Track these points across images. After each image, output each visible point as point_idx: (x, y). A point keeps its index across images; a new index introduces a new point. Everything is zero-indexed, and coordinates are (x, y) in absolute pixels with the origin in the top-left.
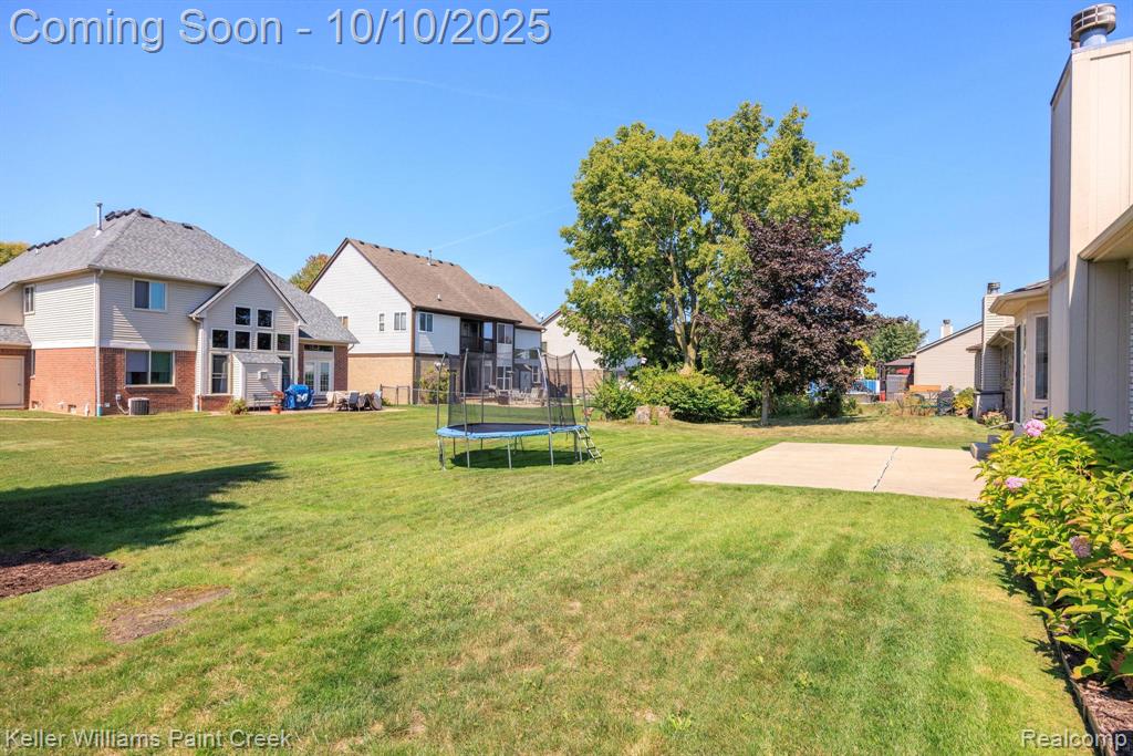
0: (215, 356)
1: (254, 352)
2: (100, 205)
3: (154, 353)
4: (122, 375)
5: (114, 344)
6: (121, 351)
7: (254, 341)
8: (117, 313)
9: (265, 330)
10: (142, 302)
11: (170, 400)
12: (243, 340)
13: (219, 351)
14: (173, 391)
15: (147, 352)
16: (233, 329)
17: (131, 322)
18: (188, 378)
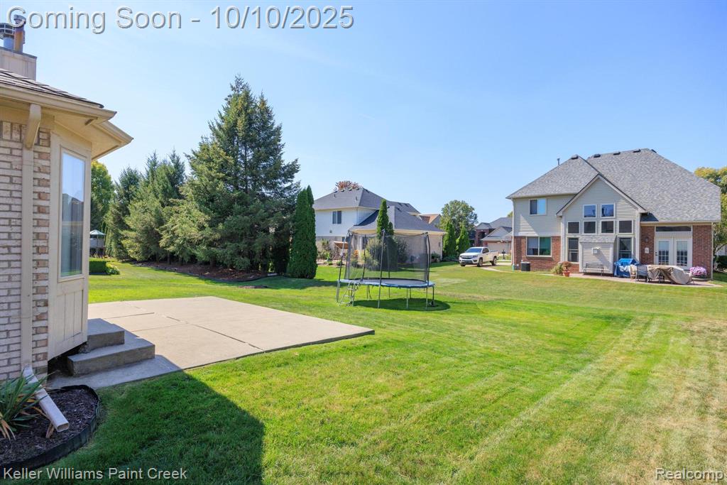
0: (570, 239)
1: (599, 235)
2: (558, 160)
3: (541, 238)
4: (525, 250)
5: (521, 234)
6: (524, 237)
7: (599, 227)
8: (522, 218)
9: (608, 219)
10: (533, 211)
11: (548, 265)
12: (590, 228)
13: (572, 236)
14: (550, 260)
15: (537, 237)
16: (582, 221)
17: (528, 222)
18: (557, 252)
